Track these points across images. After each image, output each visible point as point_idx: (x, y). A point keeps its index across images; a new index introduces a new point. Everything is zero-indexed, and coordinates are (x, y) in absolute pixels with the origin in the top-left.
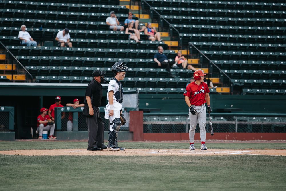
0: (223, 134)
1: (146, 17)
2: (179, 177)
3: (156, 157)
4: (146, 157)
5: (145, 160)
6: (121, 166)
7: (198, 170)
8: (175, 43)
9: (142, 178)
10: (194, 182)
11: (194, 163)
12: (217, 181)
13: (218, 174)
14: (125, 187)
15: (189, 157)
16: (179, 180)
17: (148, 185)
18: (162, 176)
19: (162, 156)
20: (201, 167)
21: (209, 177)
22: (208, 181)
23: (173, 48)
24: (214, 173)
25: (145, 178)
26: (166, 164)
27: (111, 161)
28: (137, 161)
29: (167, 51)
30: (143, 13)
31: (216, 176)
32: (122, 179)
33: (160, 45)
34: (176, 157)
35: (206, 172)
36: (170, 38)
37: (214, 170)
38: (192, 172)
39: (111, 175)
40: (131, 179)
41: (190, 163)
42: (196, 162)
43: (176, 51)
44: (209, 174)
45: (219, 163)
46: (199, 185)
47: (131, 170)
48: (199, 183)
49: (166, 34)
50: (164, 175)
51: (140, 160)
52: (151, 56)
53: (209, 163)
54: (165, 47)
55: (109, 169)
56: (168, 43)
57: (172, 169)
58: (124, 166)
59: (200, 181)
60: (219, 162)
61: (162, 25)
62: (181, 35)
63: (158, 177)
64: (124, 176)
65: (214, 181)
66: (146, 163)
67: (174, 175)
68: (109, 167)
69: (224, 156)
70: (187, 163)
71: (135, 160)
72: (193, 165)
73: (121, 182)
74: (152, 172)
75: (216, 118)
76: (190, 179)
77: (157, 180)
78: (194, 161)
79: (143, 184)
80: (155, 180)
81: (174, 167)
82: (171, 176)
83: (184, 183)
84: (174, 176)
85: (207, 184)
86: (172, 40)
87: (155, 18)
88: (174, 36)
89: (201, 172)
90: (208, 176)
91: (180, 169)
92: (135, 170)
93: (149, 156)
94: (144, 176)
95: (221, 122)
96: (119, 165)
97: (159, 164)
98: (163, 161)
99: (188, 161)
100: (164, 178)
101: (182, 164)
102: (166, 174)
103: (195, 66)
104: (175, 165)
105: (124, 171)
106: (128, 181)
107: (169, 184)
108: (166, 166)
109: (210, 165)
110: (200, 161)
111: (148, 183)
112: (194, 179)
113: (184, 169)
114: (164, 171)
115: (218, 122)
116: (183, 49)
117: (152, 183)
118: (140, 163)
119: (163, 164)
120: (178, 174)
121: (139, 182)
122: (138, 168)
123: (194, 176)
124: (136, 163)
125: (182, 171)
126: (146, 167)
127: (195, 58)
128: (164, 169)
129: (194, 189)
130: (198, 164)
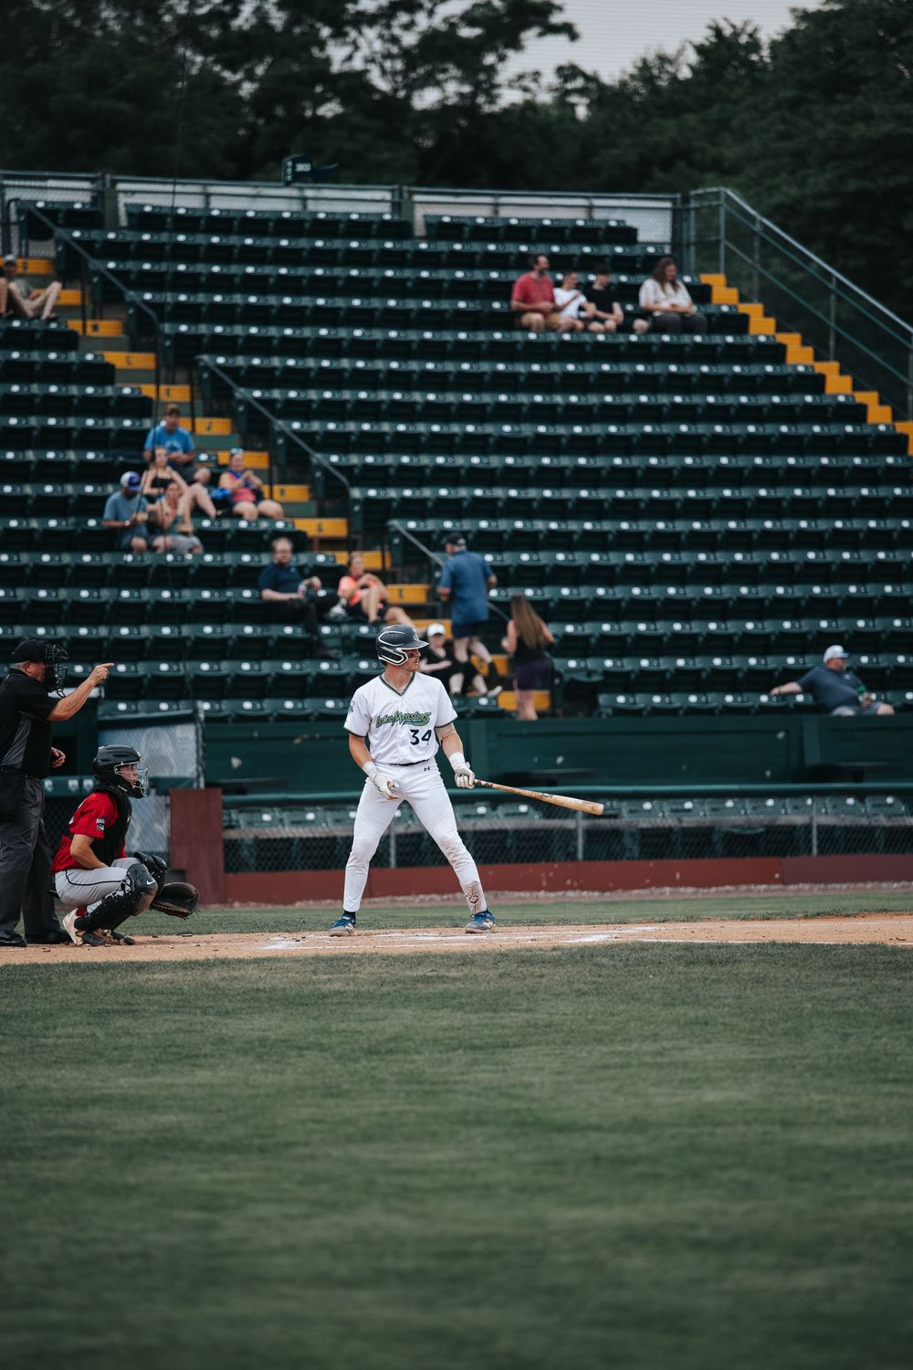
0: (530, 868)
1: (220, 426)
2: (391, 1032)
3: (296, 960)
4: (257, 961)
5: (252, 972)
6: (162, 998)
7: (461, 1007)
8: (334, 527)
9: (249, 1042)
10: (454, 1050)
11: (441, 979)
12: (538, 1043)
13: (541, 1016)
14: (186, 1079)
15: (421, 959)
16: (392, 1045)
17: (278, 1067)
18: (325, 1031)
19: (317, 959)
20: (470, 995)
21: (508, 1032)
22: (505, 1046)
23: (329, 544)
24: (527, 1016)
25: (263, 1042)
26: (337, 986)
27: (121, 981)
28: (224, 979)
29: (303, 559)
30: (210, 413)
31: (536, 1026)
32: (174, 1049)
33: (278, 534)
34: (371, 958)
35: (495, 1011)
36: (313, 508)
37: (525, 1005)
38: (441, 1013)
39: (129, 1034)
40: (208, 1049)
41: (426, 980)
42: (453, 973)
43: (341, 558)
44: (507, 1021)
45: (542, 976)
46: (475, 1062)
47: (205, 1013)
48: (470, 1055)
49: (297, 493)
50: (334, 1027)
51: (236, 973)
52: (247, 576)
53: (501, 976)
54: (301, 542)
55: (117, 1012)
56: (309, 526)
57: (361, 1005)
58: (175, 998)
59: (474, 1048)
60: (537, 970)
61: (282, 457)
62: (356, 493)
63: (312, 1039)
64: (179, 1038)
65: (530, 1044)
66: (261, 986)
67: (371, 1026)
68: (116, 1007)
69: (554, 949)
70: (417, 980)
71: (214, 975)
72: (440, 987)
73: (170, 1062)
74: (285, 1020)
75: (501, 810)
76: (435, 1041)
77: (307, 1048)
78: (442, 972)
79: (258, 1067)
80: (300, 1048)
81: (371, 997)
82: (360, 1032)
83: (416, 1057)
84: (372, 1032)
85: (502, 1055)
86: (322, 513)
87: (254, 430)
88: (330, 497)
89: (476, 1012)
90: (503, 1027)
91: (392, 1005)
92: (218, 1014)
93: (268, 960)
94: (256, 1034)
95: (523, 824)
96: (156, 997)
97: (311, 987)
98: (326, 977)
99: (420, 972)
100: (335, 1040)
101: (399, 986)
102: (343, 1026)
103: (413, 611)
104: (372, 988)
105: (177, 1017)
106: (197, 1056)
107: (356, 1060)
108: (338, 993)
109: (506, 983)
110: (466, 970)
111: (277, 1062)
112: (452, 1039)
113: (407, 1001)
114: (331, 1011)
115: (509, 824)
116: (366, 548)
117: (293, 1060)
118: (236, 985)
119: (325, 988)
120: (387, 1022)
121: (241, 1059)
122: (230, 1006)
123: (451, 1028)
124: (222, 984)
125: (402, 1010)
126: (258, 1000)
127: (414, 580)
128: (334, 1007)
129: (458, 1078)
130: (459, 985)
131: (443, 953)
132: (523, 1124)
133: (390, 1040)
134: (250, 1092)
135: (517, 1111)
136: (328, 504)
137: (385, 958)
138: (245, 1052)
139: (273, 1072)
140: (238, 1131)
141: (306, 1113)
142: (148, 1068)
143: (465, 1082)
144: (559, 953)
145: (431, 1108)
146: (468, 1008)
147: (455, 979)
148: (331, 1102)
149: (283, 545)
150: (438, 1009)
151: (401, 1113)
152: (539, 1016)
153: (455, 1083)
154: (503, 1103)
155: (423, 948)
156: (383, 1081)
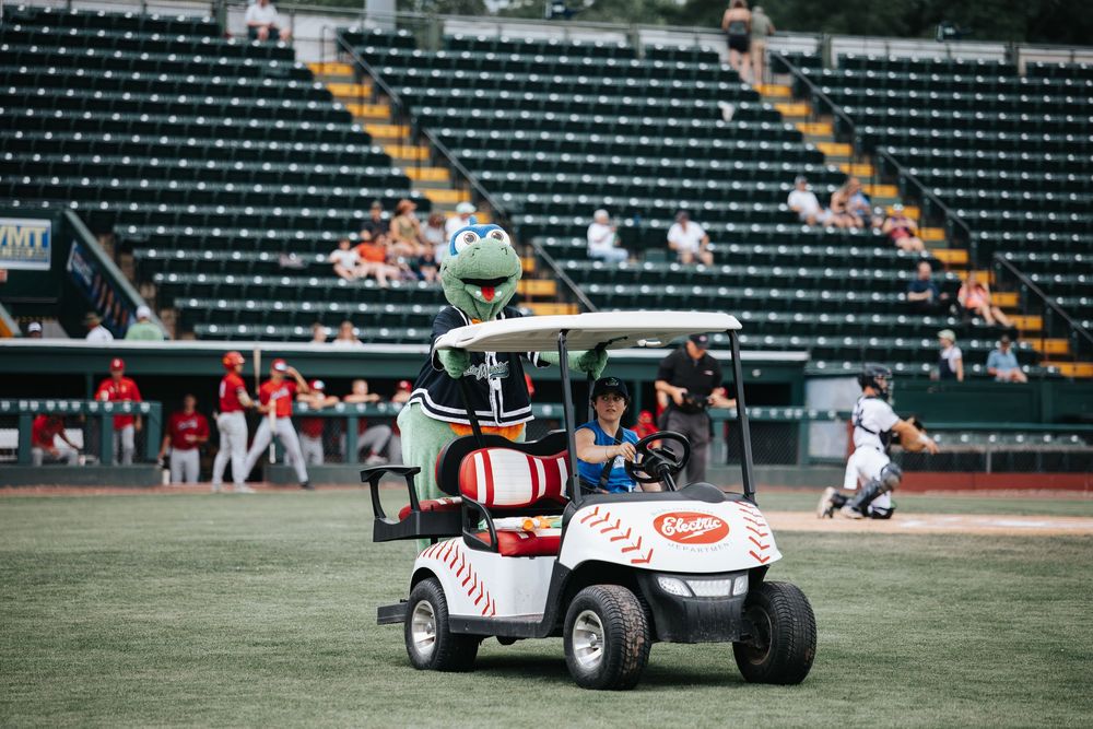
0: (1077, 477)
1: (889, 192)
2: (976, 587)
3: (919, 535)
4: (894, 535)
5: (890, 542)
6: (833, 556)
7: (1022, 572)
8: (959, 256)
9: (886, 588)
10: (1016, 600)
11: (1011, 552)
12: (1071, 598)
13: (1074, 580)
14: (845, 610)
15: (999, 538)
16: (976, 595)
17: (902, 606)
18: (934, 583)
19: (933, 535)
20: (1029, 564)
21: (1052, 590)
22: (1049, 599)
23: (955, 267)
24: (1064, 580)
25: (894, 588)
26: (943, 554)
27: (808, 544)
28: (872, 546)
29: (939, 276)
30: (884, 182)
31: (1070, 587)
32: (838, 590)
33: (922, 260)
34: (966, 536)
35: (1044, 575)
36: (946, 244)
37: (1064, 572)
38: (1009, 575)
39: (811, 578)
40: (859, 591)
41: (1002, 552)
42: (1019, 549)
43: (963, 275)
44: (1051, 582)
45: (1076, 553)
46: (1028, 609)
47: (859, 567)
48: (1026, 604)
49: (936, 234)
50: (939, 581)
51: (880, 542)
52: (902, 286)
53: (1050, 552)
54: (936, 265)
55: (804, 564)
56: (944, 255)
57: (958, 567)
58: (841, 556)
59: (1029, 599)
60: (1074, 550)
61: (927, 211)
62: (974, 235)
63: (925, 588)
64: (842, 583)
65: (1065, 599)
66: (895, 551)
67: (962, 581)
68: (804, 561)
69: (1086, 536)
70: (995, 552)
71: (867, 543)
72: (1010, 557)
73: (835, 598)
74: (909, 574)
75: (1060, 439)
76: (1004, 593)
77: (922, 594)
78: (1012, 548)
79: (890, 605)
80: (917, 594)
81: (964, 561)
82: (957, 586)
83: (991, 603)
84: (964, 586)
85: (1047, 605)
86: (952, 247)
87: (911, 194)
88: (957, 238)
89: (1032, 575)
90: (1049, 586)
91: (978, 568)
92: (866, 568)
93: (901, 534)
94: (891, 583)
95: (1074, 448)
96: (828, 556)
97: (927, 553)
98: (936, 547)
99: (997, 547)
100: (940, 590)
101: (984, 555)
102: (945, 581)
103: (1006, 310)
104: (966, 556)
105: (841, 569)
106: (852, 595)
107: (952, 604)
108: (944, 559)
109: (1052, 557)
110: (1027, 547)
111: (902, 602)
112: (1015, 592)
113: (987, 566)
114: (939, 571)
115: (1065, 448)
116: (980, 269)
117: (912, 601)
118: (880, 550)
119: (936, 554)
120: (974, 580)
121: (880, 599)
122: (874, 564)
123: (1015, 585)
124: (871, 549)
125: (985, 572)
126: (893, 561)
127: (1009, 290)
128: (940, 568)
129: (1017, 619)
130: (1022, 556)
131: (1012, 534)
132: (1057, 652)
133: (975, 591)
134: (883, 622)
135: (1053, 644)
136: (956, 242)
137: (975, 537)
138: (880, 594)
139: (900, 609)
140: (874, 647)
141: (917, 638)
142: (821, 602)
143: (1021, 622)
144: (1088, 538)
145: (996, 639)
146: (1026, 573)
147: (1020, 553)
148: (934, 631)
149: (925, 268)
150: (1007, 572)
151: (978, 641)
152: (1072, 580)
153: (1014, 622)
154: (1044, 638)
155: (1000, 530)
156: (969, 619)
